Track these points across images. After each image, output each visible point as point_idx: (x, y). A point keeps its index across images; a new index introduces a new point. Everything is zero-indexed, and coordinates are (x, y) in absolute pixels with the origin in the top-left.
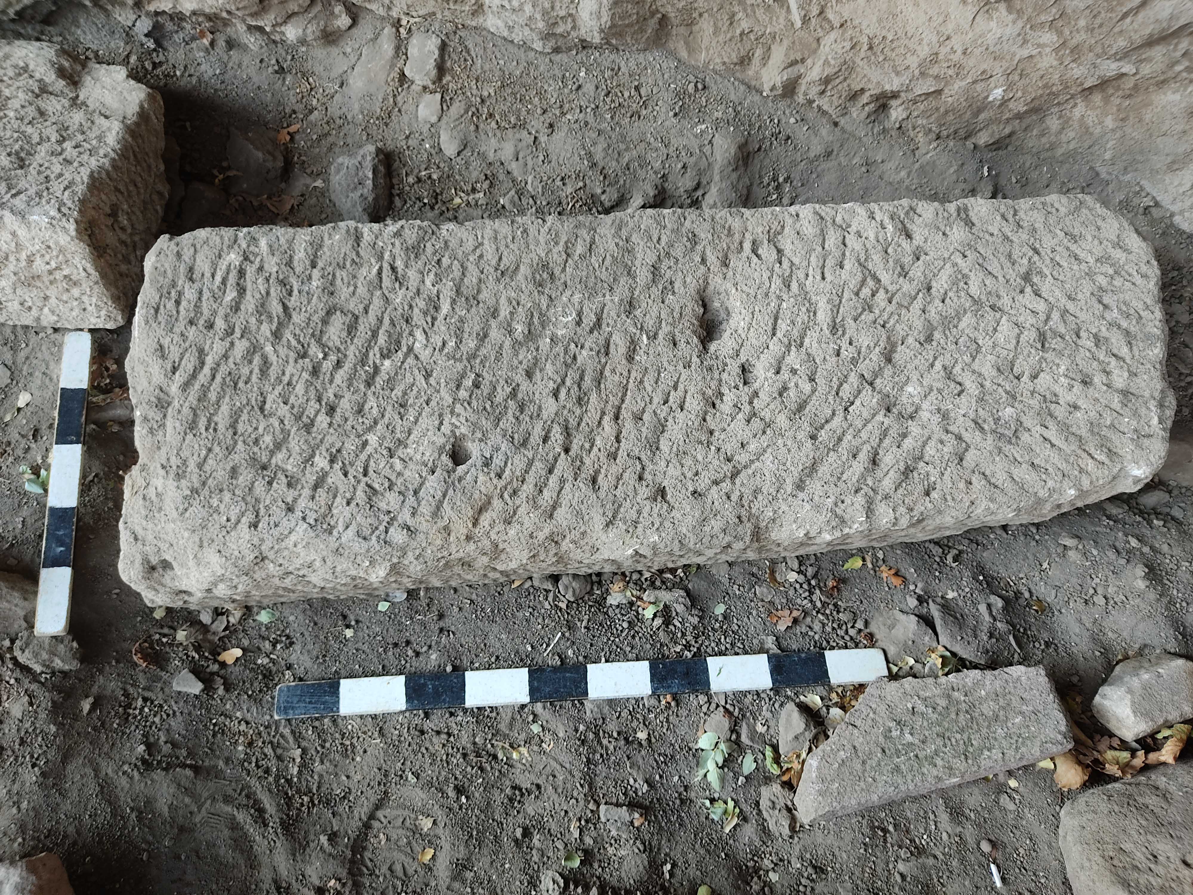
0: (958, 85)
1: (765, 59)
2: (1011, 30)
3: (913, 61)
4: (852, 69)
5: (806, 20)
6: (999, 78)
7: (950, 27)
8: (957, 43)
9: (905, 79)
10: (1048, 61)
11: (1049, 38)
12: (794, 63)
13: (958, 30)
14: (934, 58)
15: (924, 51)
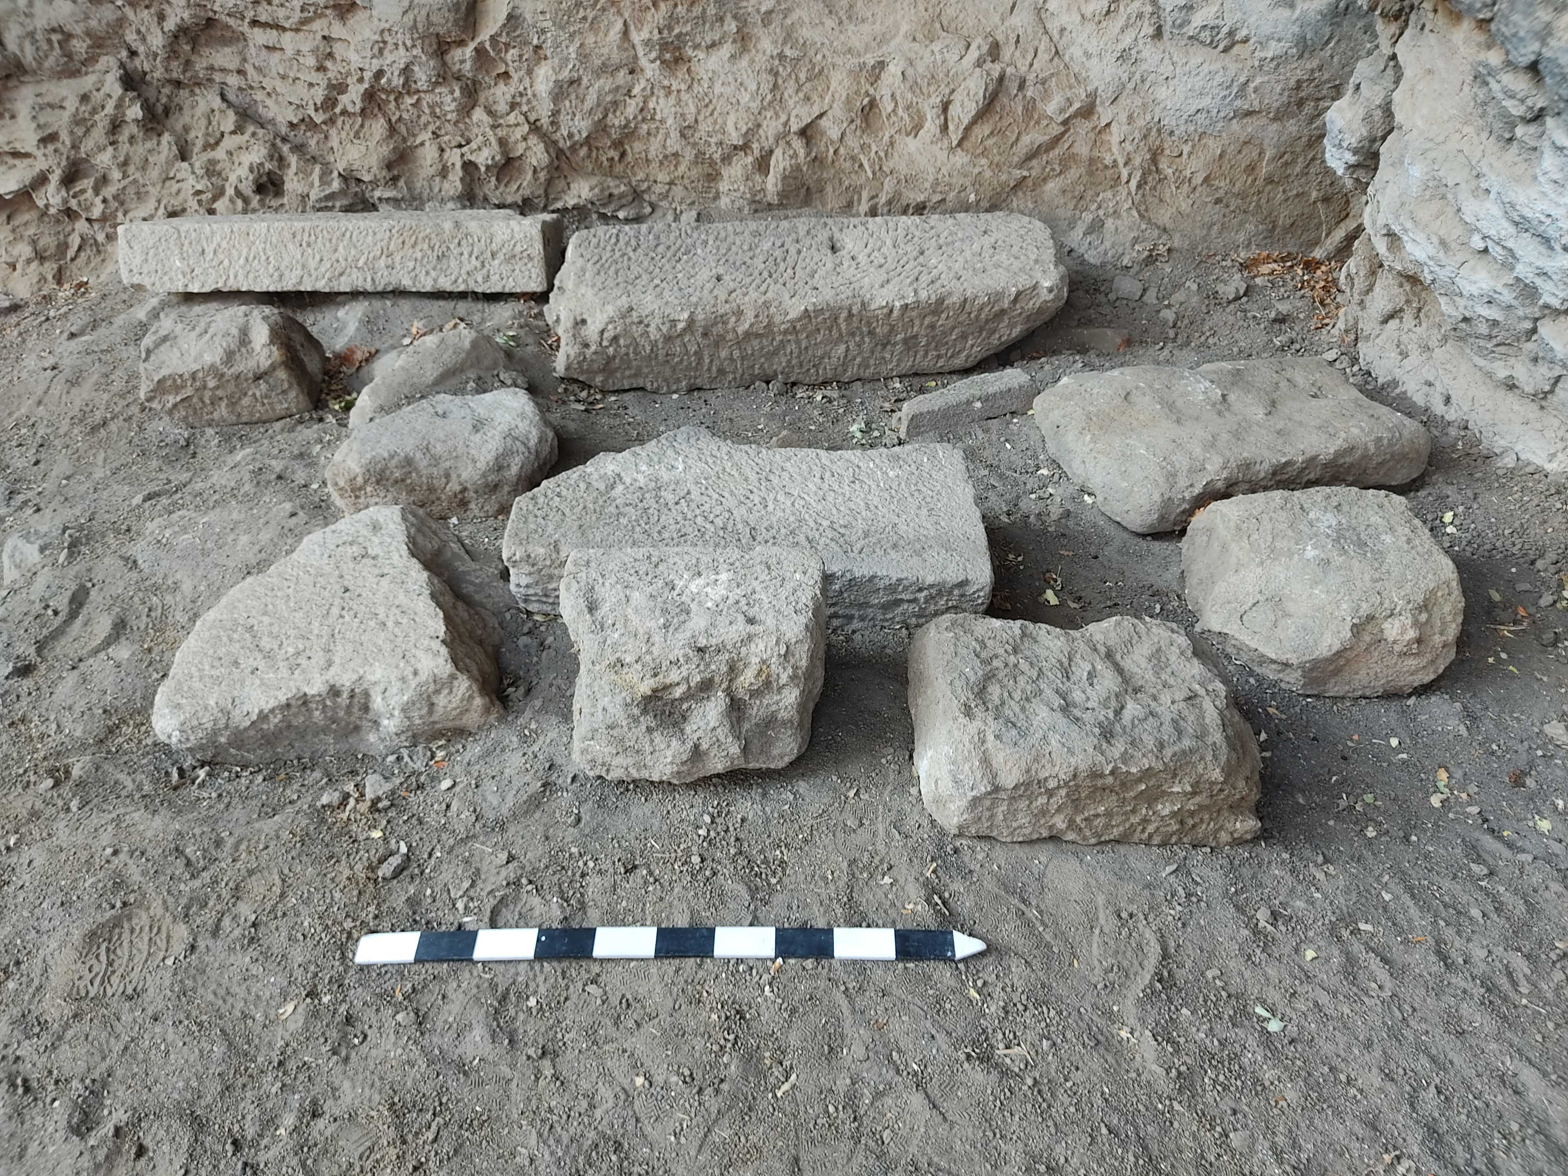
0: (952, 195)
1: (859, 200)
2: (966, 160)
3: (927, 185)
4: (900, 194)
5: (874, 173)
6: (970, 189)
7: (938, 164)
8: (944, 171)
9: (926, 194)
10: (988, 174)
11: (984, 161)
12: (872, 198)
13: (943, 164)
14: (936, 182)
15: (931, 178)
